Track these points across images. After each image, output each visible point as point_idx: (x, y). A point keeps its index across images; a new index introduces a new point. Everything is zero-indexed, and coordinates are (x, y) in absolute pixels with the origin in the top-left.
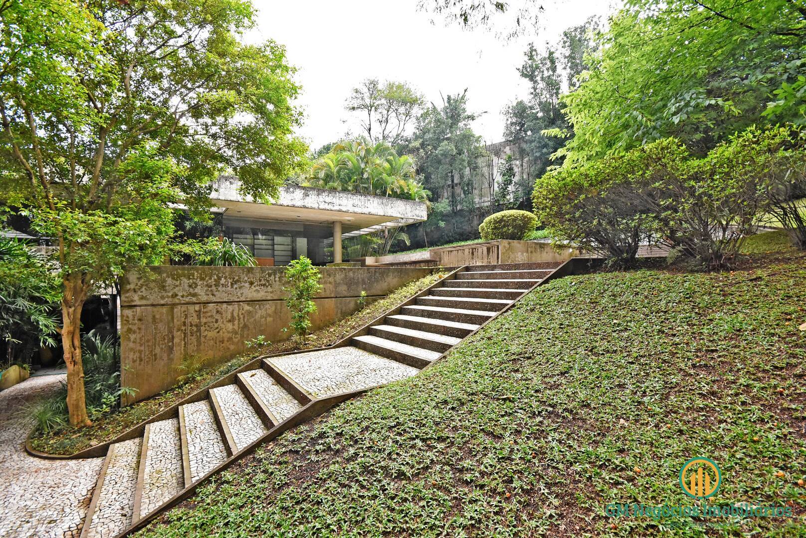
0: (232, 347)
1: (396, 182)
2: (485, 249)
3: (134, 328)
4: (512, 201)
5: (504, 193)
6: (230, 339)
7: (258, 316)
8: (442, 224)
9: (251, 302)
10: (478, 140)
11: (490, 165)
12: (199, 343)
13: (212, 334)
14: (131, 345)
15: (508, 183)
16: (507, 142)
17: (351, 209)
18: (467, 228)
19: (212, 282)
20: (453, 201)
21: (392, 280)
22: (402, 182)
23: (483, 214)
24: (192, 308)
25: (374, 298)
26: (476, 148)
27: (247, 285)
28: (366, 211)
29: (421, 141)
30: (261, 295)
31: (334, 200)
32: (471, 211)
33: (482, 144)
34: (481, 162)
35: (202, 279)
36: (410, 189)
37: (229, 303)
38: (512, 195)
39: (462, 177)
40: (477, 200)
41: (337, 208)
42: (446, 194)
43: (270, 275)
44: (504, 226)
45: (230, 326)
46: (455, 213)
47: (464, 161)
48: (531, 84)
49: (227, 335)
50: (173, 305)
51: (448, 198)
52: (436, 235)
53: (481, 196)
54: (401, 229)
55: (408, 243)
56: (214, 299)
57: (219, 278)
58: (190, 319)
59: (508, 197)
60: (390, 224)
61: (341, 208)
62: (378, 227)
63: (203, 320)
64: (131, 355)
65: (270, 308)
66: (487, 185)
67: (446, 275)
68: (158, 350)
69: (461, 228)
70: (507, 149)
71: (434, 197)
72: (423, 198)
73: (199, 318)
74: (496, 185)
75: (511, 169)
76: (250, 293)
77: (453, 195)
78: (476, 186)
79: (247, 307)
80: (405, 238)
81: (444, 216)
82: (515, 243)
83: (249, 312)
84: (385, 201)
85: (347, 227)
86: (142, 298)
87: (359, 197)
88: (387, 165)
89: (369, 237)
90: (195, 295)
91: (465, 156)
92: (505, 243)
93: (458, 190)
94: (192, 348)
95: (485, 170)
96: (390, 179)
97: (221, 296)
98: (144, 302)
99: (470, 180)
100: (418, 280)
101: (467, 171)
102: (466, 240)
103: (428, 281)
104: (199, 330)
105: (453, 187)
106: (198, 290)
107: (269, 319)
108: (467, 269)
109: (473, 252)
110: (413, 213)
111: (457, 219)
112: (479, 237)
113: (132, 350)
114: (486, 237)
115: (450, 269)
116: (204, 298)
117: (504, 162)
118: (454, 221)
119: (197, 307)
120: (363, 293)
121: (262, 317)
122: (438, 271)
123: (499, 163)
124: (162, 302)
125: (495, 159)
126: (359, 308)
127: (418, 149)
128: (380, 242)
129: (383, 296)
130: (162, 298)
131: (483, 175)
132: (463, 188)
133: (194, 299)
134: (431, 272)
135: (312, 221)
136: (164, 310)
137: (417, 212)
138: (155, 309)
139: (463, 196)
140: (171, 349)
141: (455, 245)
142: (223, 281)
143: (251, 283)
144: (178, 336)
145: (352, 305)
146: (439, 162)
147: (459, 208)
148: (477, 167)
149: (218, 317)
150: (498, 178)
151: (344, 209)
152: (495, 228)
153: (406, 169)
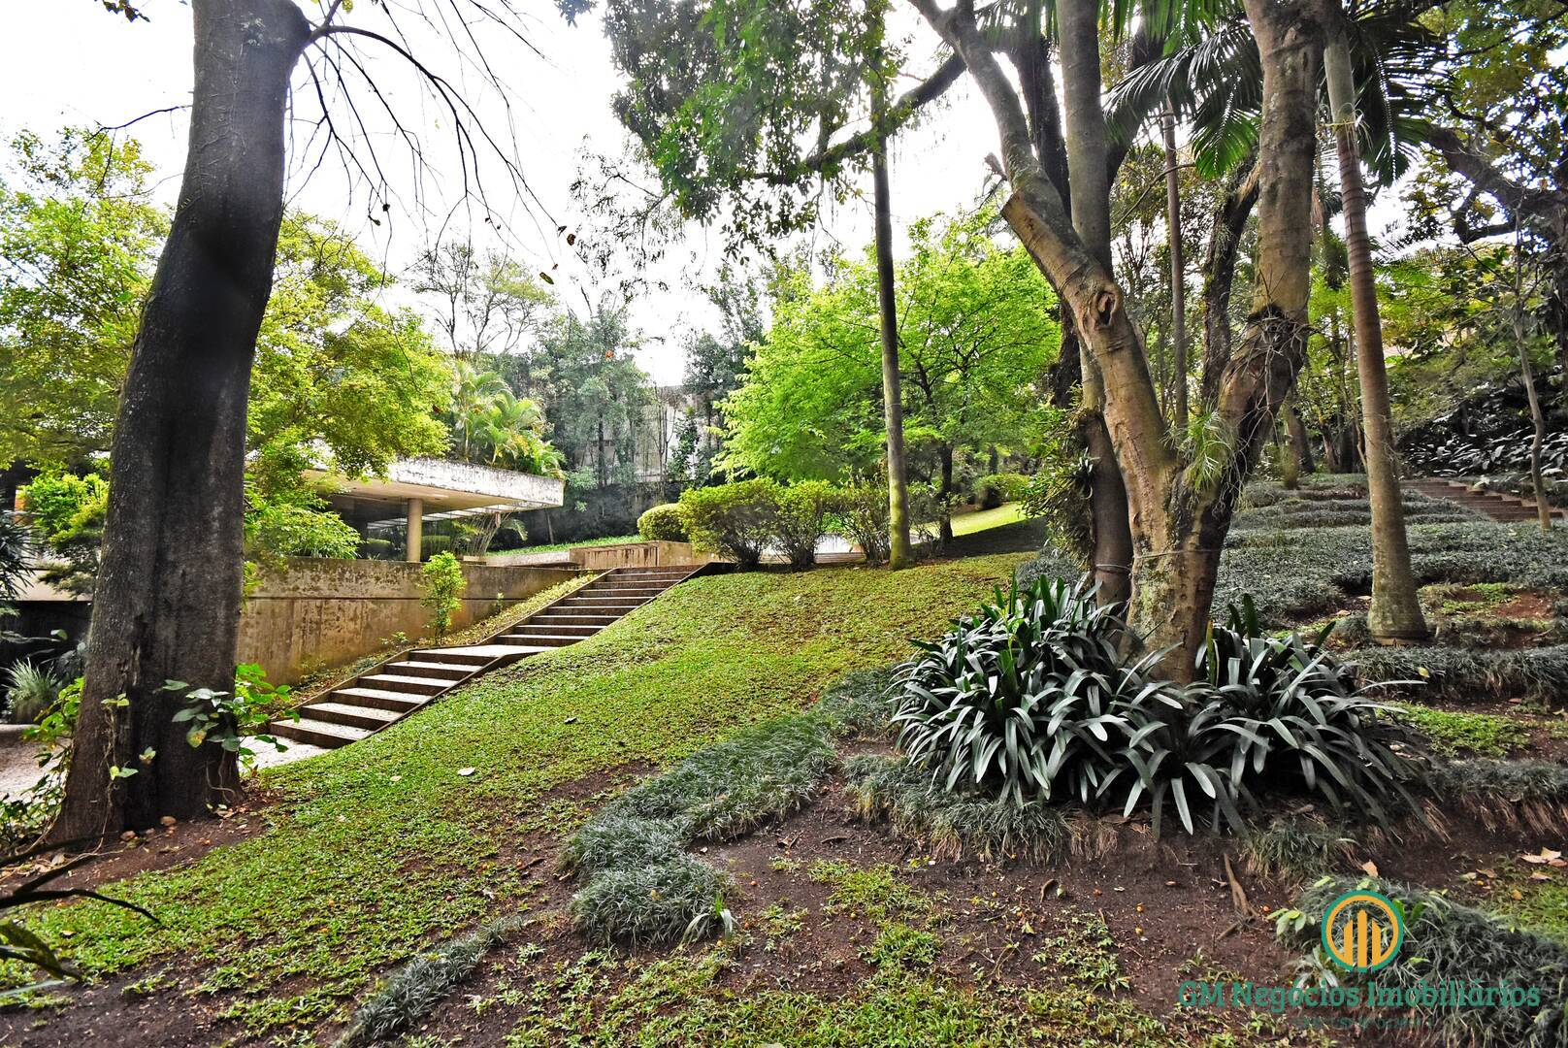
0: (352, 649)
1: (511, 440)
2: (642, 551)
3: (252, 622)
4: (693, 477)
5: (682, 464)
6: (351, 640)
7: (382, 615)
8: (582, 506)
9: (376, 600)
10: (644, 377)
11: (661, 419)
12: (318, 643)
13: (332, 633)
14: (248, 640)
15: (688, 450)
16: (688, 388)
17: (450, 485)
18: (621, 514)
19: (336, 575)
20: (601, 470)
21: (532, 582)
22: (520, 439)
23: (648, 498)
24: (313, 603)
25: (510, 602)
26: (640, 391)
27: (373, 580)
28: (472, 488)
29: (550, 369)
30: (386, 592)
31: (423, 470)
32: (630, 489)
33: (650, 385)
34: (646, 410)
35: (326, 572)
36: (531, 450)
37: (352, 599)
38: (693, 470)
39: (616, 433)
40: (640, 472)
41: (427, 481)
42: (588, 459)
43: (398, 570)
44: (667, 524)
45: (352, 625)
46: (603, 490)
47: (621, 410)
48: (722, 315)
49: (348, 635)
50: (293, 600)
51: (592, 465)
52: (570, 523)
53: (646, 466)
54: (514, 515)
55: (523, 536)
56: (337, 595)
57: (344, 572)
58: (309, 616)
59: (687, 472)
60: (503, 508)
61: (434, 482)
62: (480, 510)
63: (324, 617)
64: (247, 651)
65: (395, 606)
66: (656, 450)
67: (596, 577)
68: (274, 648)
69: (612, 515)
70: (689, 399)
71: (570, 464)
72: (553, 465)
73: (320, 614)
74: (670, 453)
75: (693, 430)
76: (376, 589)
77: (601, 462)
78: (638, 449)
79: (371, 605)
80: (518, 527)
81: (584, 494)
82: (676, 545)
83: (374, 611)
84: (501, 475)
85: (429, 507)
86: (263, 590)
87: (462, 467)
88: (496, 411)
89: (455, 524)
90: (317, 589)
91: (622, 402)
92: (665, 544)
93: (610, 453)
94: (309, 647)
95: (654, 424)
96: (499, 434)
97: (344, 590)
98: (264, 594)
99: (629, 440)
100: (562, 583)
101: (626, 425)
102: (620, 534)
103: (575, 584)
104: (319, 629)
105: (601, 449)
106: (320, 584)
107: (394, 620)
108: (619, 571)
109: (627, 553)
110: (542, 495)
111: (606, 500)
112: (636, 532)
113: (248, 645)
114: (646, 535)
115: (599, 572)
116: (326, 593)
117: (682, 417)
118: (601, 502)
119: (318, 602)
120: (500, 595)
121: (387, 617)
122: (585, 573)
123: (676, 418)
124: (283, 595)
125: (670, 410)
126: (494, 612)
127: (545, 382)
128: (476, 532)
129: (523, 599)
130: (284, 590)
131: (650, 434)
132: (618, 452)
133: (316, 594)
134: (577, 575)
135: (371, 495)
136: (284, 604)
137: (549, 494)
138: (276, 602)
139: (617, 463)
140: (289, 646)
141: (602, 542)
142: (347, 575)
143: (378, 579)
144: (297, 633)
145: (486, 609)
146: (579, 406)
147: (609, 482)
148: (641, 420)
149: (339, 614)
150: (674, 442)
151: (438, 484)
152: (657, 525)
153: (527, 418)
